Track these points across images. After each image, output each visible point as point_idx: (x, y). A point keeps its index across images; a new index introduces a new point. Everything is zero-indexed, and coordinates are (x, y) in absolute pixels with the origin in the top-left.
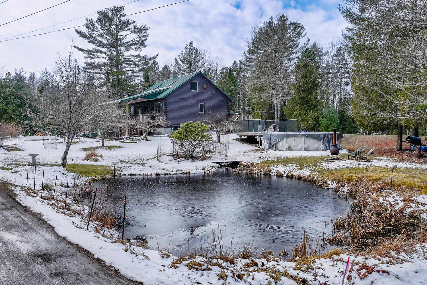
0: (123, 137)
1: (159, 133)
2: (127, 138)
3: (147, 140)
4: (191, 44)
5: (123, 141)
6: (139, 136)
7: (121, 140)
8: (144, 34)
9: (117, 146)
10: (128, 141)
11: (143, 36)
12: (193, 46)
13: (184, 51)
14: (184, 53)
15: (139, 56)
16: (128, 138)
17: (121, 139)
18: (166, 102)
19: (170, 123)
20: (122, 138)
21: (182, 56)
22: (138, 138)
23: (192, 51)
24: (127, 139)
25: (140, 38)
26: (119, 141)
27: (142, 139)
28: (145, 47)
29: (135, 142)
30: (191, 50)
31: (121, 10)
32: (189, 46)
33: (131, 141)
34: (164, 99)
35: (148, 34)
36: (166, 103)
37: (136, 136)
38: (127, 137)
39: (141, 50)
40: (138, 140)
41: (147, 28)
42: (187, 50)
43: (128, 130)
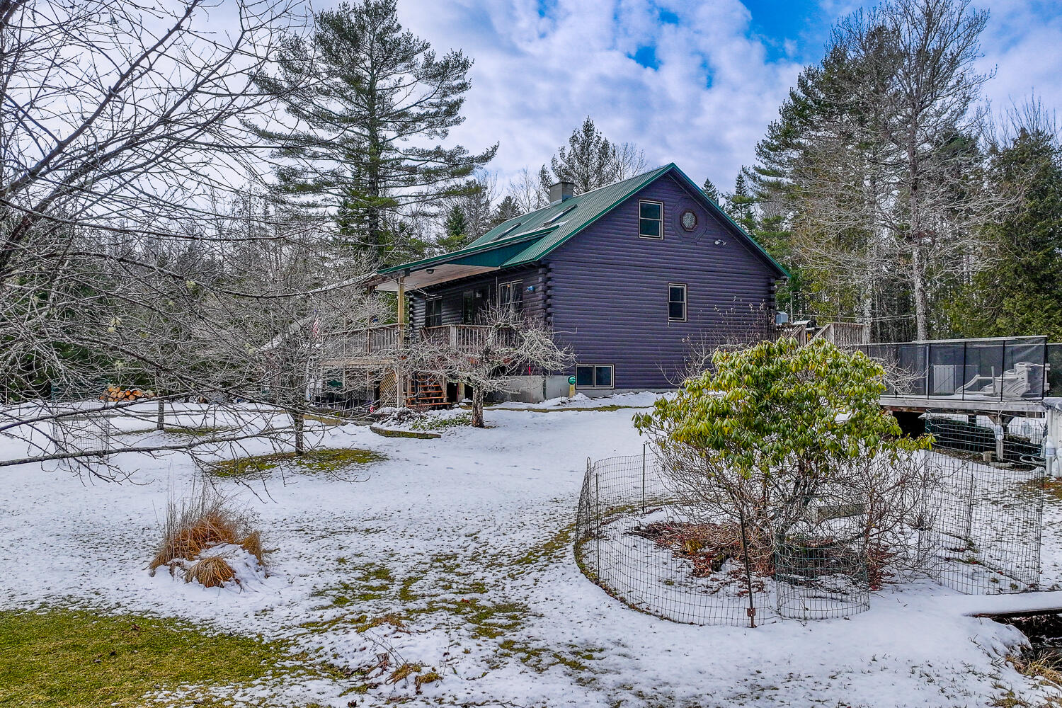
0: (386, 410)
1: (520, 397)
2: (399, 416)
3: (480, 424)
4: (588, 129)
5: (384, 427)
6: (445, 407)
7: (375, 425)
8: (455, 83)
9: (358, 452)
10: (405, 427)
11: (454, 88)
12: (595, 135)
13: (568, 149)
14: (567, 152)
15: (438, 153)
16: (404, 414)
17: (378, 417)
18: (549, 275)
19: (572, 356)
20: (382, 415)
21: (560, 162)
22: (445, 415)
23: (592, 147)
24: (400, 419)
25: (445, 95)
26: (368, 426)
27: (461, 421)
28: (457, 122)
29: (434, 432)
30: (589, 146)
31: (386, 14)
32: (581, 133)
33: (414, 427)
34: (542, 264)
35: (467, 80)
36: (549, 279)
37: (434, 409)
38: (398, 410)
39: (445, 133)
40: (444, 423)
41: (466, 61)
42: (577, 146)
43: (405, 385)
